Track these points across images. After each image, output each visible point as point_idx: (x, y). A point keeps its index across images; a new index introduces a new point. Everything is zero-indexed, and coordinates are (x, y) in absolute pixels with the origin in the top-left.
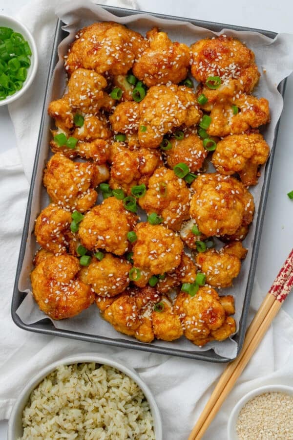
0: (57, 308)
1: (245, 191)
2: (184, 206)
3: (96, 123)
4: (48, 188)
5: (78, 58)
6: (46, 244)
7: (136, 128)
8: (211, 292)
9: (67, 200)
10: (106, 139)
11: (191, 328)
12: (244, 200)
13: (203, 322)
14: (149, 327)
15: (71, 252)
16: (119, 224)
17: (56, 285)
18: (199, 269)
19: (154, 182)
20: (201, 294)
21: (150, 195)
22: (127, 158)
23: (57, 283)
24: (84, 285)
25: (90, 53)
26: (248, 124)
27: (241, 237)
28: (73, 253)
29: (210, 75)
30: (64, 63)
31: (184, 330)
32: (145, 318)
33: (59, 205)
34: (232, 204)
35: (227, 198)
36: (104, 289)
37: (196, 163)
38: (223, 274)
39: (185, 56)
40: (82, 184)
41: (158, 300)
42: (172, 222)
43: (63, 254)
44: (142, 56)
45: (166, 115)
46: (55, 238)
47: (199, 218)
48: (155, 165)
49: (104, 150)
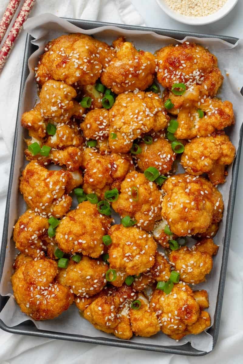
0: (38, 310)
1: (214, 190)
2: (156, 208)
3: (67, 132)
4: (24, 195)
5: (48, 70)
6: (25, 249)
7: (106, 135)
8: (185, 289)
9: (43, 207)
10: (78, 146)
11: (168, 325)
12: (213, 199)
13: (179, 318)
14: (128, 324)
15: (49, 255)
16: (94, 228)
17: (36, 290)
18: (173, 266)
19: (126, 186)
20: (176, 292)
21: (122, 199)
22: (99, 165)
23: (37, 288)
24: (62, 288)
25: (59, 66)
26: (213, 126)
27: (212, 234)
28: (51, 256)
29: (175, 82)
30: (35, 74)
31: (161, 326)
32: (123, 316)
33: (35, 212)
34: (202, 205)
35: (196, 200)
36: (83, 291)
37: (165, 166)
38: (196, 271)
39: (151, 64)
40: (56, 191)
41: (135, 298)
42: (145, 224)
43: (41, 258)
44: (109, 66)
45: (134, 122)
46: (33, 244)
47: (170, 220)
48: (126, 170)
49: (76, 157)
